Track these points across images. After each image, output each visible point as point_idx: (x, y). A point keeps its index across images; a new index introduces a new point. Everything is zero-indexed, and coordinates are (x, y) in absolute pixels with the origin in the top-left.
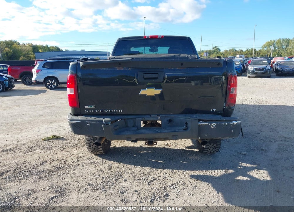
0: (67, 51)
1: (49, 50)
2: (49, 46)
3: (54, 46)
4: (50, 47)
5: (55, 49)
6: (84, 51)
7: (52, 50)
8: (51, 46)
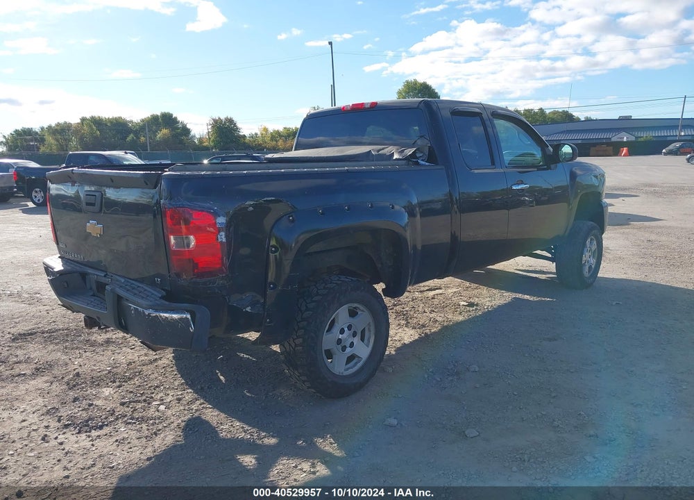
0: (588, 120)
1: (545, 121)
2: (548, 112)
3: (560, 110)
4: (550, 113)
5: (559, 117)
6: (628, 119)
7: (553, 119)
8: (552, 110)
